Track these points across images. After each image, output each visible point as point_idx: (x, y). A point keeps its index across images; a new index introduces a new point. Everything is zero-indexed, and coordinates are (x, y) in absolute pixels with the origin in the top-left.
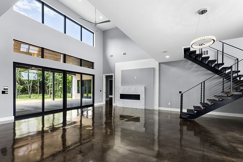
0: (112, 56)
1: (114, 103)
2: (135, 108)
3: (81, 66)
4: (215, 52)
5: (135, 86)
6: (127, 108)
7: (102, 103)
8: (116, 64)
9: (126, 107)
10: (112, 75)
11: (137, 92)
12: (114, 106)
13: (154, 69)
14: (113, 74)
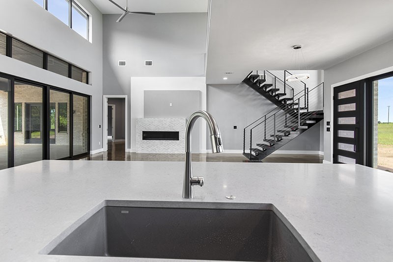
0: (123, 63)
1: (129, 147)
2: (170, 154)
3: (70, 76)
4: (273, 78)
5: (170, 119)
6: (157, 154)
7: (102, 150)
8: (132, 78)
9: (155, 152)
10: (124, 99)
11: (174, 128)
12: (129, 152)
13: (200, 93)
14: (126, 97)
